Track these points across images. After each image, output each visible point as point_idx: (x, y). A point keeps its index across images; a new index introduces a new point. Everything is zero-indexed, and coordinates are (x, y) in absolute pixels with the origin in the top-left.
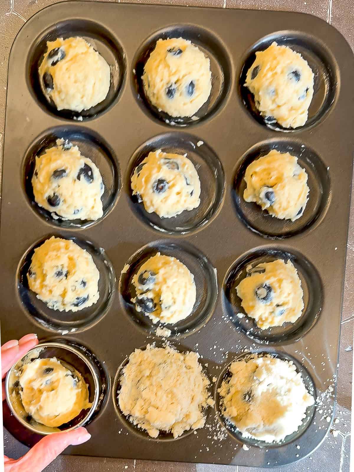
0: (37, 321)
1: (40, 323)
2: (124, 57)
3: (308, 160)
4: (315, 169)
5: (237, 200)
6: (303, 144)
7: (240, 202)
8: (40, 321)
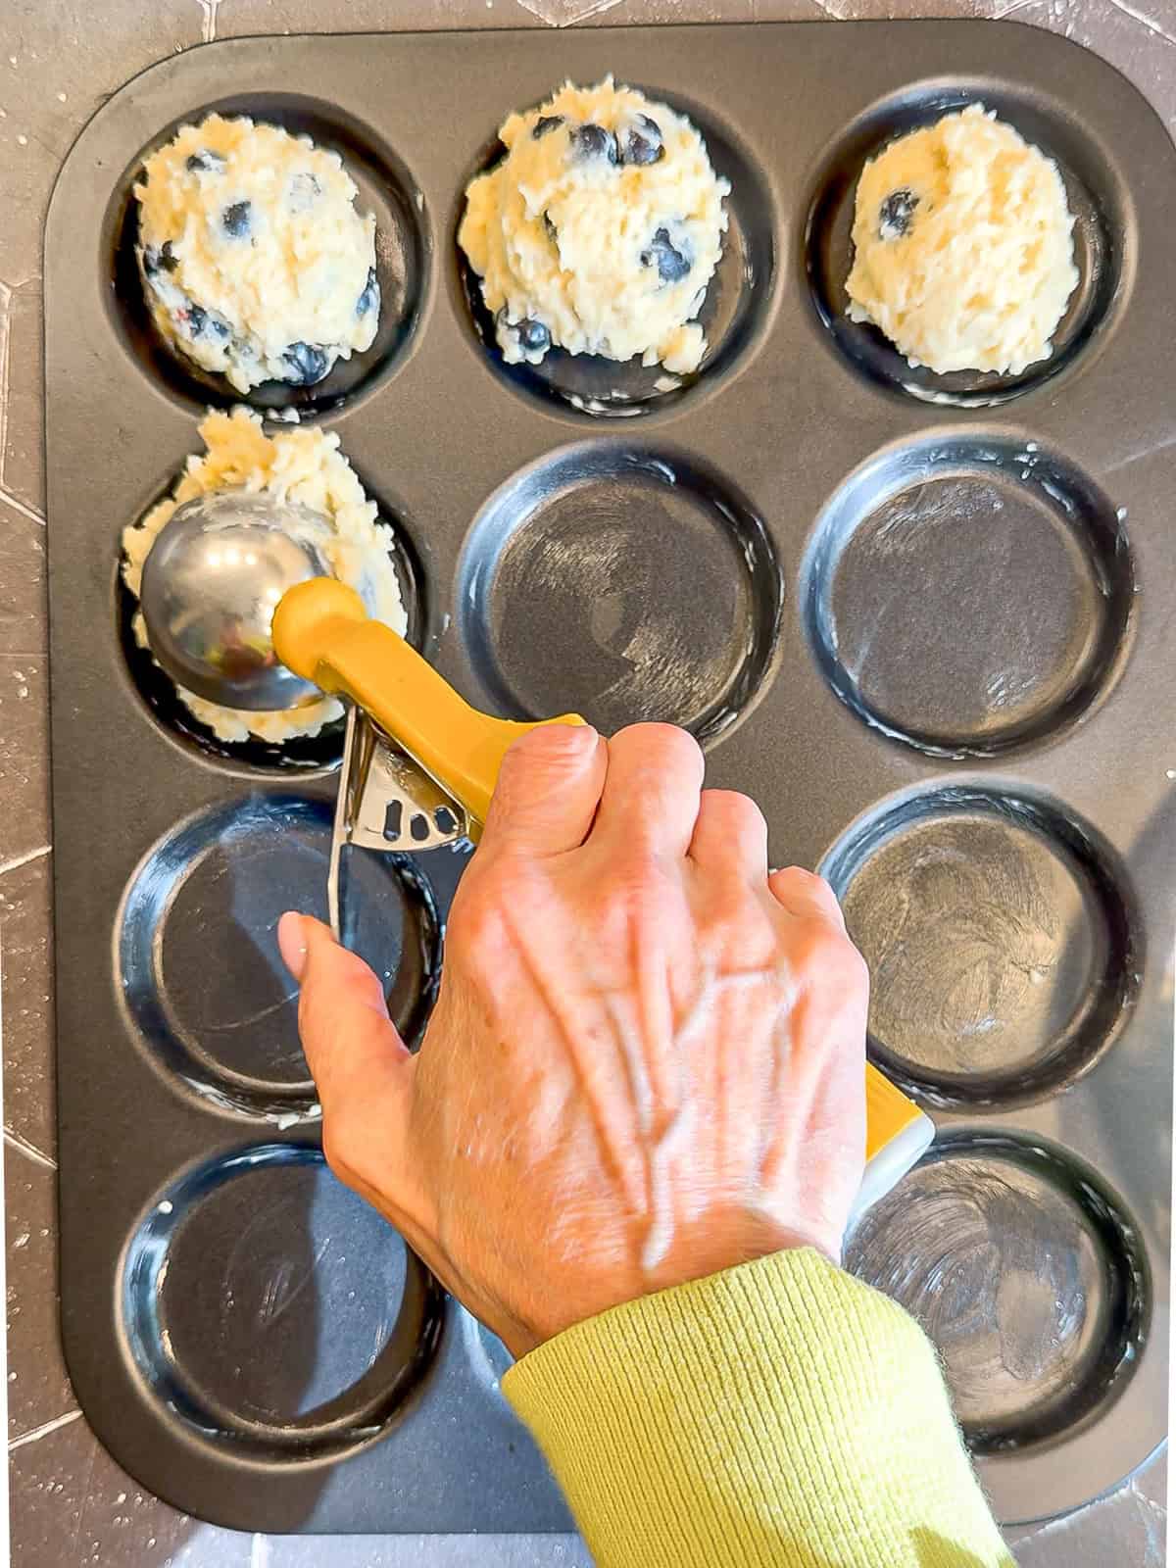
0: (193, 1090)
1: (203, 1096)
2: (420, 207)
3: (1051, 491)
4: (1074, 517)
5: (825, 640)
6: (1032, 441)
7: (836, 643)
8: (203, 1088)
